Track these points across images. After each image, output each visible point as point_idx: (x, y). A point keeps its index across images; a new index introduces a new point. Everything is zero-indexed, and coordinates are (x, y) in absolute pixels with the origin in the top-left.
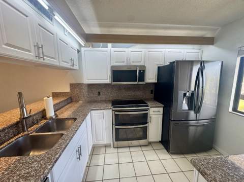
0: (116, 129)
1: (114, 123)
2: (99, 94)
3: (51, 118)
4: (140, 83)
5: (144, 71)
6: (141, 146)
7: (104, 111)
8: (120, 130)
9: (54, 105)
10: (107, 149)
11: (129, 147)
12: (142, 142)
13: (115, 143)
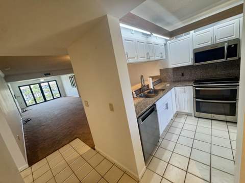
1: (195, 97)
2: (183, 75)
7: (185, 87)
8: (201, 103)
9: (153, 83)
11: (212, 119)
12: (229, 118)
13: (196, 113)
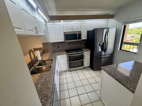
0: (69, 63)
1: (68, 60)
2: (58, 47)
3: (40, 61)
4: (79, 40)
5: (81, 34)
6: (81, 69)
7: (63, 55)
8: (71, 63)
9: (40, 54)
10: (66, 72)
11: (76, 70)
12: (81, 67)
13: (69, 69)
